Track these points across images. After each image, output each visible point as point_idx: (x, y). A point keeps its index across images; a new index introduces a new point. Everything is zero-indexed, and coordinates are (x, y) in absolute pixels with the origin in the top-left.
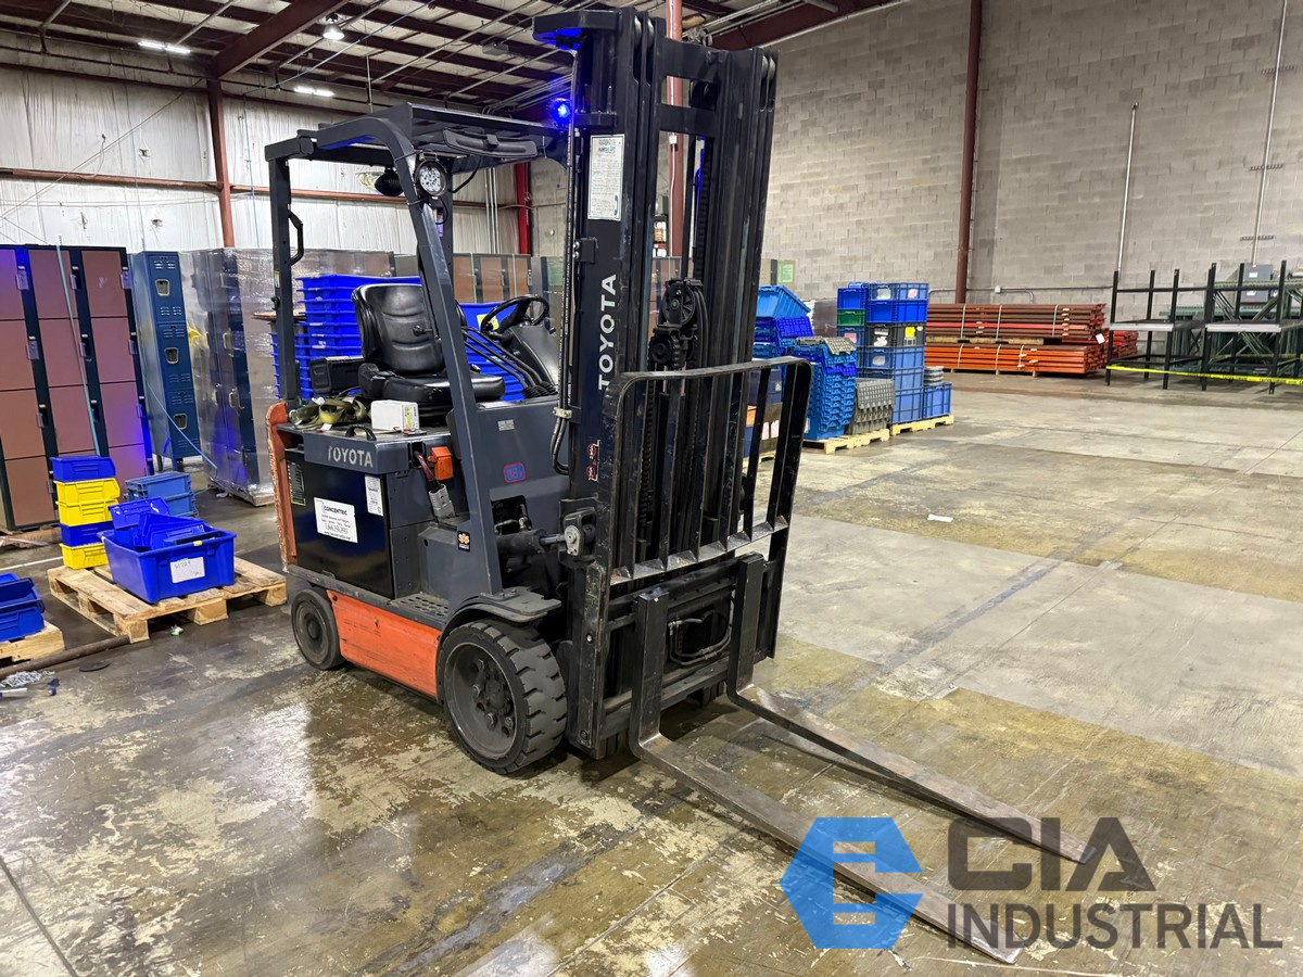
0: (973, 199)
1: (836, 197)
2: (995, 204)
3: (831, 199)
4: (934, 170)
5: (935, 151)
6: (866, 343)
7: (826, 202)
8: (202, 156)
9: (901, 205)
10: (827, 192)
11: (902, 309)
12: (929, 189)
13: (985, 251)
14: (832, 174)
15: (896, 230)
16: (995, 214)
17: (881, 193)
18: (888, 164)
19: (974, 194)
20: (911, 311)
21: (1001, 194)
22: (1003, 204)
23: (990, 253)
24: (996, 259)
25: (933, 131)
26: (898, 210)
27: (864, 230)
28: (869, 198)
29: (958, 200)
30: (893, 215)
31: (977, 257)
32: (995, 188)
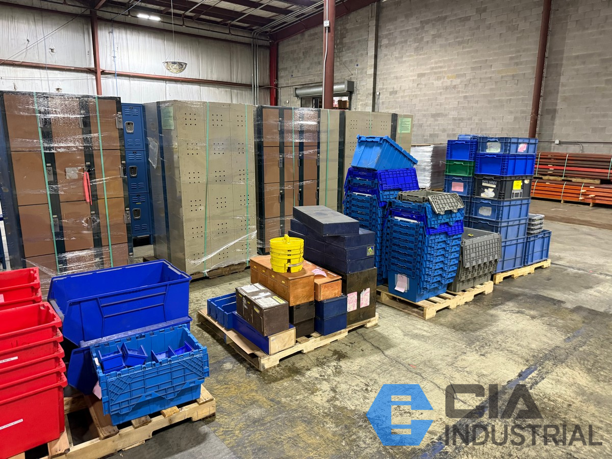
0: (543, 83)
1: (451, 81)
2: (558, 86)
3: (448, 82)
4: (517, 64)
5: (519, 51)
6: (473, 193)
7: (445, 84)
8: (87, 53)
9: (494, 87)
10: (446, 78)
11: (511, 163)
12: (513, 76)
13: (549, 117)
14: (449, 67)
15: (489, 102)
16: (558, 92)
17: (481, 79)
18: (486, 60)
19: (544, 79)
20: (520, 164)
21: (563, 79)
22: (563, 85)
23: (553, 118)
24: (557, 122)
25: (518, 39)
26: (491, 90)
27: (469, 102)
28: (473, 82)
29: (532, 83)
30: (488, 93)
31: (543, 120)
32: (559, 75)
